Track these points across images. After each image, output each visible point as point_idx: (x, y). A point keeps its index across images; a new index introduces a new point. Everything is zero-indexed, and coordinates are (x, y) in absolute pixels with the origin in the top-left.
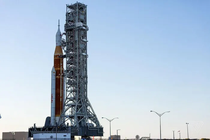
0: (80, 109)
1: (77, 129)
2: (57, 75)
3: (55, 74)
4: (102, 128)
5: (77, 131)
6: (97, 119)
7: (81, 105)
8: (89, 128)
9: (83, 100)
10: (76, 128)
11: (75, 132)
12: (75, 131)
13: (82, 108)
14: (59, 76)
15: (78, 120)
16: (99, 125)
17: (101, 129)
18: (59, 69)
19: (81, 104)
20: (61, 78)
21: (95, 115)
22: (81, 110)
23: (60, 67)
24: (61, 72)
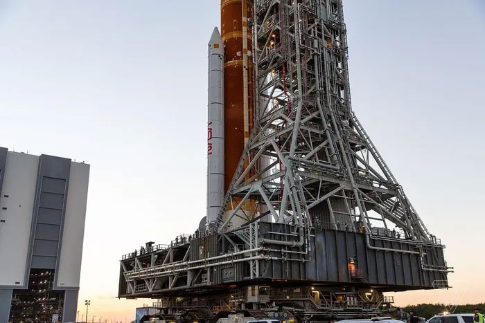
0: (317, 149)
1: (298, 239)
2: (228, 55)
3: (220, 51)
4: (439, 249)
5: (303, 248)
6: (406, 202)
7: (322, 132)
8: (373, 242)
9: (330, 117)
10: (294, 234)
11: (290, 254)
12: (289, 247)
13: (328, 145)
14: (238, 58)
15: (308, 198)
16: (422, 233)
17: (435, 252)
18: (235, 35)
19: (322, 128)
20: (245, 63)
21: (394, 188)
22: (322, 154)
23: (242, 29)
24: (245, 46)
